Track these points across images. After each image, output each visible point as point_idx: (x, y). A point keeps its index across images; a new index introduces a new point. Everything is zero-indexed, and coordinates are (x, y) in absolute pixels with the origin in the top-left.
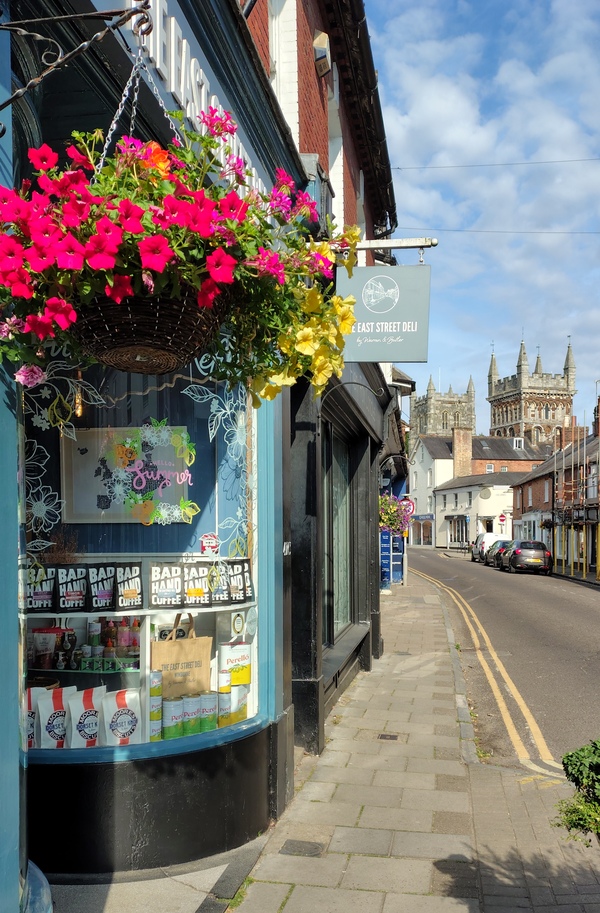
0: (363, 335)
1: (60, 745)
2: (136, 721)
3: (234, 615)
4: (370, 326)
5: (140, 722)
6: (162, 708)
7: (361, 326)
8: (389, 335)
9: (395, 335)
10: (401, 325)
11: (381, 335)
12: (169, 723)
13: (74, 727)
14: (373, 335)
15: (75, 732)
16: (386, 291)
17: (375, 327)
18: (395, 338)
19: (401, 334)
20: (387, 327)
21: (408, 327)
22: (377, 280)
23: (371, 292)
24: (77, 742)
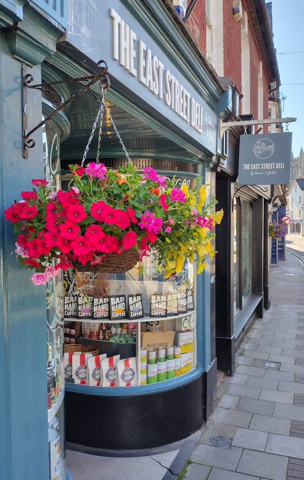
0: (254, 171)
1: (98, 384)
2: (134, 373)
3: (183, 319)
4: (258, 166)
5: (136, 374)
6: (147, 367)
7: (253, 166)
8: (268, 170)
9: (272, 170)
10: (275, 165)
11: (264, 170)
12: (150, 375)
13: (104, 376)
14: (260, 170)
15: (105, 378)
16: (267, 147)
17: (261, 166)
18: (271, 172)
19: (275, 169)
20: (267, 166)
21: (279, 166)
22: (262, 141)
23: (259, 148)
24: (106, 384)
